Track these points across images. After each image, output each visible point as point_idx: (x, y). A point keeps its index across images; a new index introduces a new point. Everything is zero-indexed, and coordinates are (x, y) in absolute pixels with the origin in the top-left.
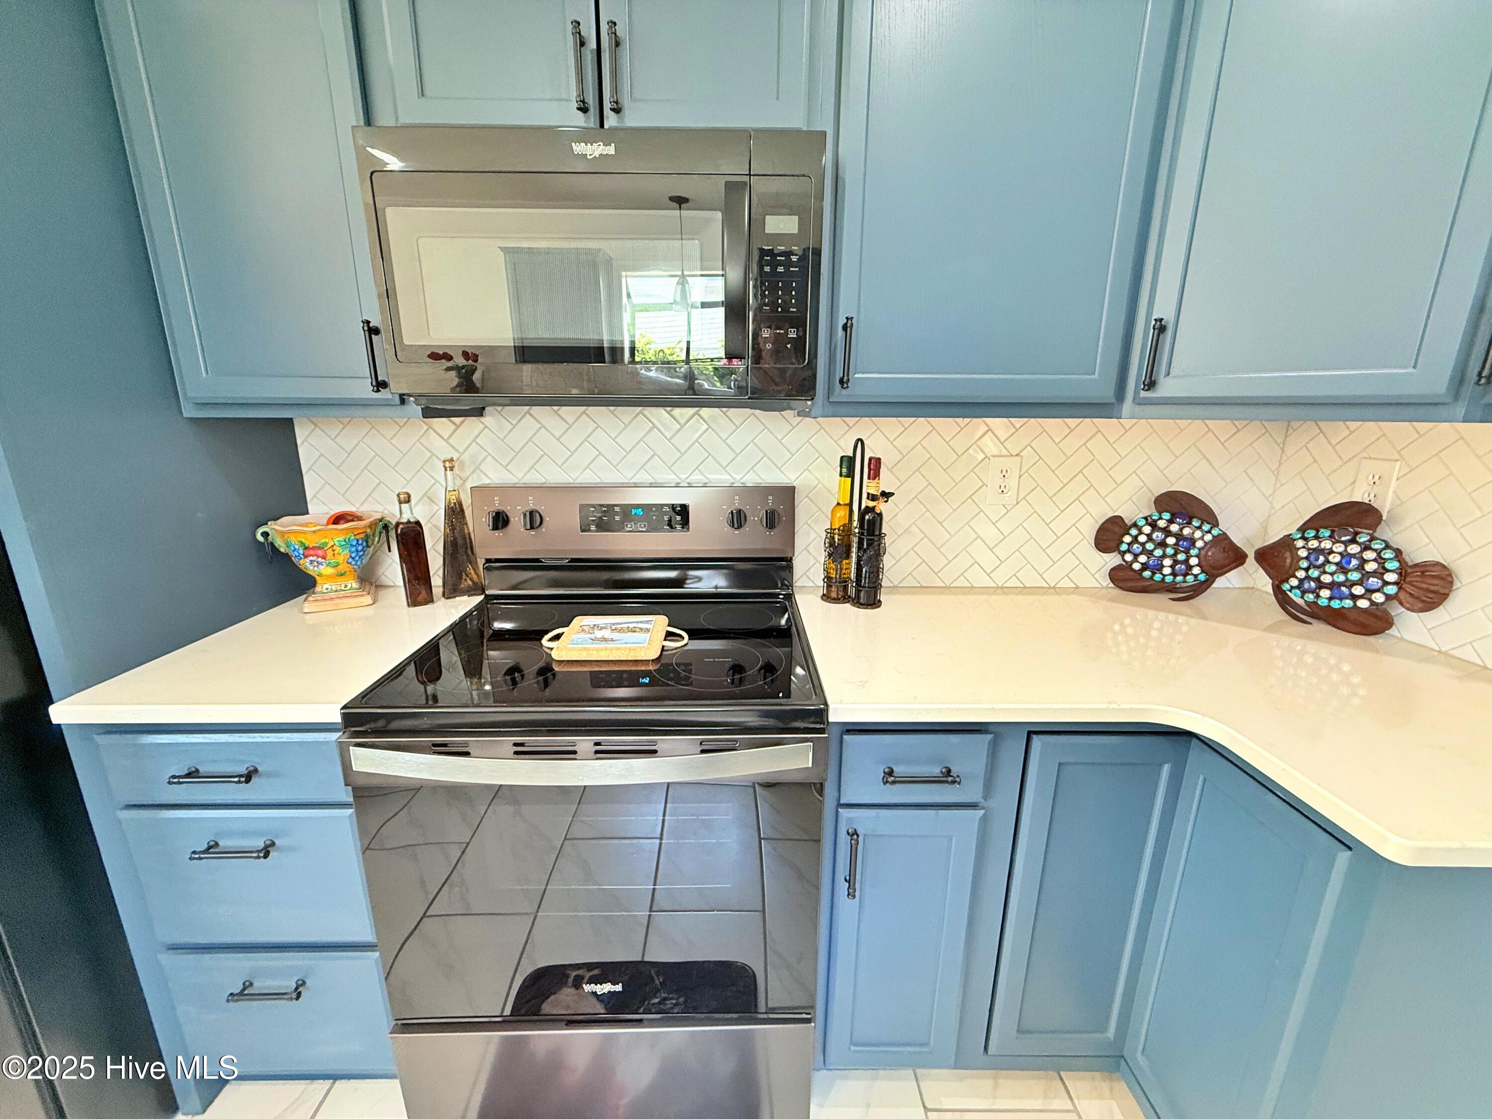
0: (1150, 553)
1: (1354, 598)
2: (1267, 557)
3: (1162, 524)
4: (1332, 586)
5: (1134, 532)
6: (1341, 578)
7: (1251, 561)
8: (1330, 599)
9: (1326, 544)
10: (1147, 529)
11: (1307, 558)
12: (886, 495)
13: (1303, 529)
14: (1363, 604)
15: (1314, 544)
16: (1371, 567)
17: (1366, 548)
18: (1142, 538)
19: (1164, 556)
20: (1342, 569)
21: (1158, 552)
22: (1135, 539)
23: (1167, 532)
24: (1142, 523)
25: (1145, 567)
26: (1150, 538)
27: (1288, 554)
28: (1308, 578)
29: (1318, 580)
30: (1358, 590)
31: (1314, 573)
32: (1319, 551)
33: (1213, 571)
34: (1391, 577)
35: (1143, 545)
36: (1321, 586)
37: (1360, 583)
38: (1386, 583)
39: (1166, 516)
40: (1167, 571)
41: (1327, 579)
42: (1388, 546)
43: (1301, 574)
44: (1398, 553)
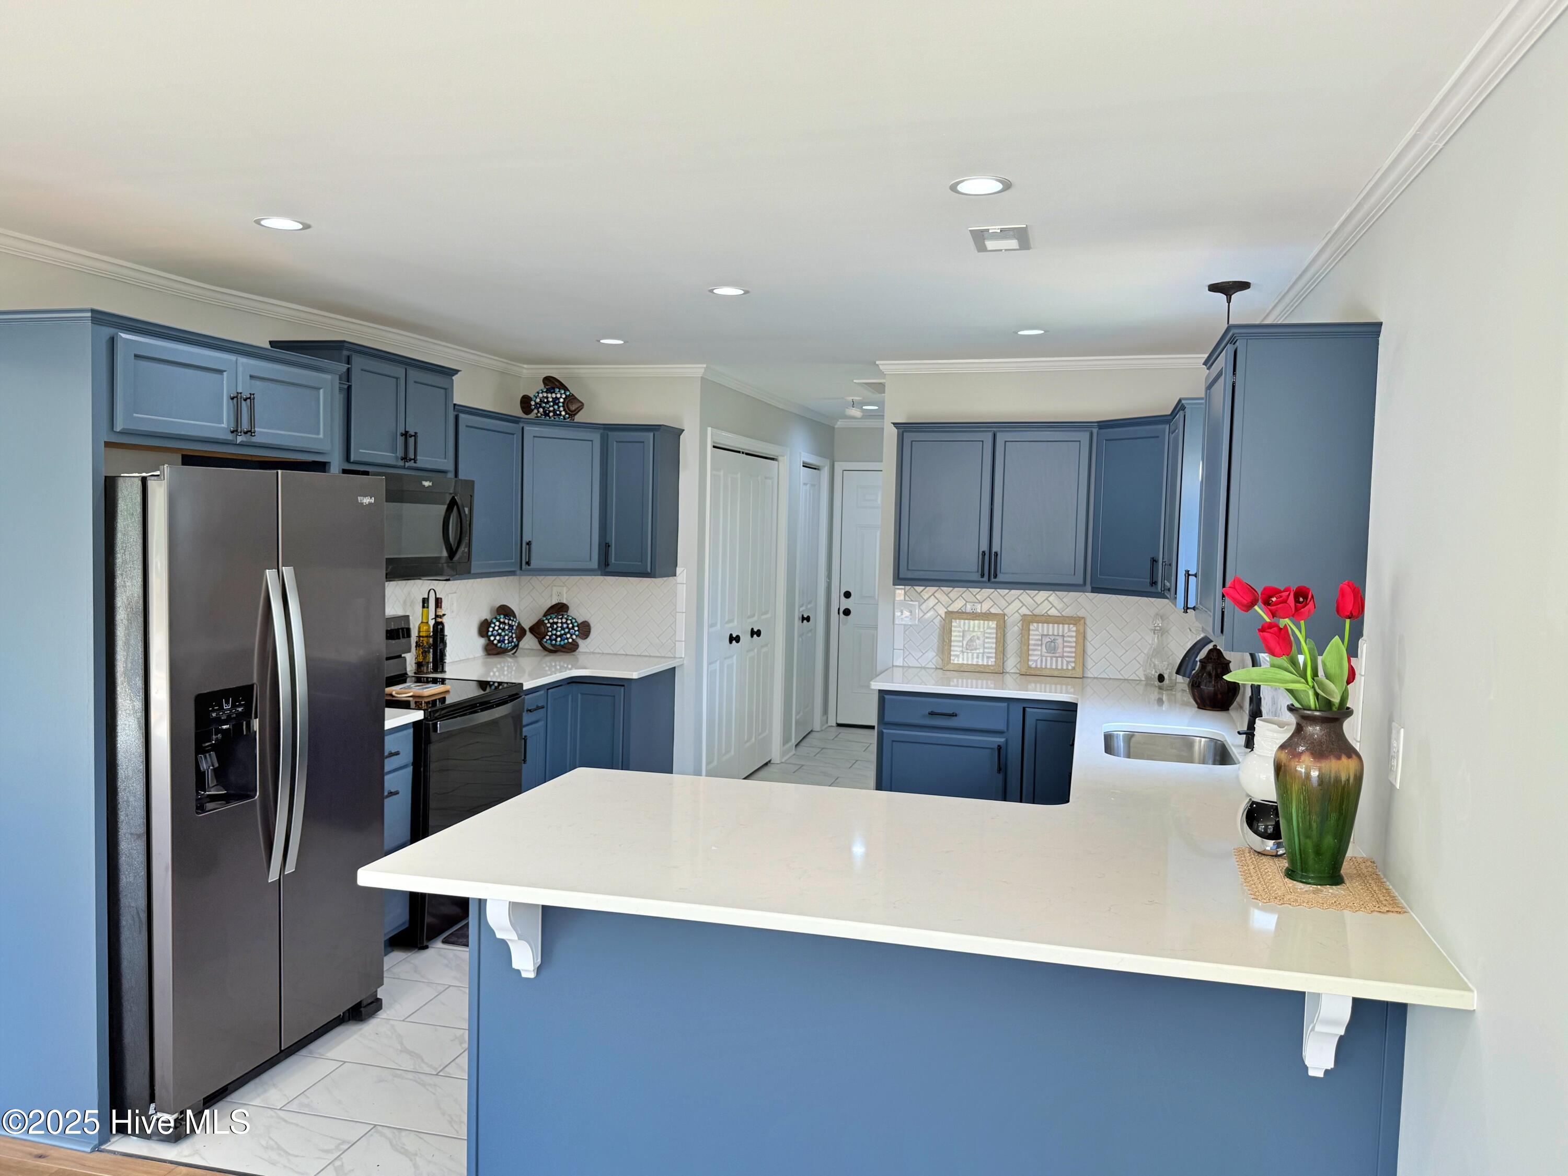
0: (500, 635)
1: (567, 639)
2: (533, 630)
3: (502, 620)
4: (561, 636)
5: (493, 625)
6: (563, 632)
7: (528, 633)
8: (560, 641)
9: (555, 620)
10: (497, 623)
11: (550, 627)
12: (444, 615)
13: (545, 615)
14: (570, 640)
15: (551, 621)
16: (570, 626)
17: (567, 620)
18: (497, 628)
19: (505, 635)
20: (563, 629)
21: (503, 634)
22: (494, 628)
23: (504, 623)
24: (494, 621)
25: (499, 641)
26: (500, 628)
27: (542, 627)
28: (552, 635)
29: (555, 635)
30: (568, 636)
31: (554, 632)
32: (554, 623)
33: (520, 638)
34: (576, 628)
35: (497, 631)
36: (557, 636)
37: (569, 632)
38: (575, 631)
39: (502, 616)
40: (506, 642)
41: (559, 633)
42: (573, 618)
43: (550, 634)
44: (575, 619)
